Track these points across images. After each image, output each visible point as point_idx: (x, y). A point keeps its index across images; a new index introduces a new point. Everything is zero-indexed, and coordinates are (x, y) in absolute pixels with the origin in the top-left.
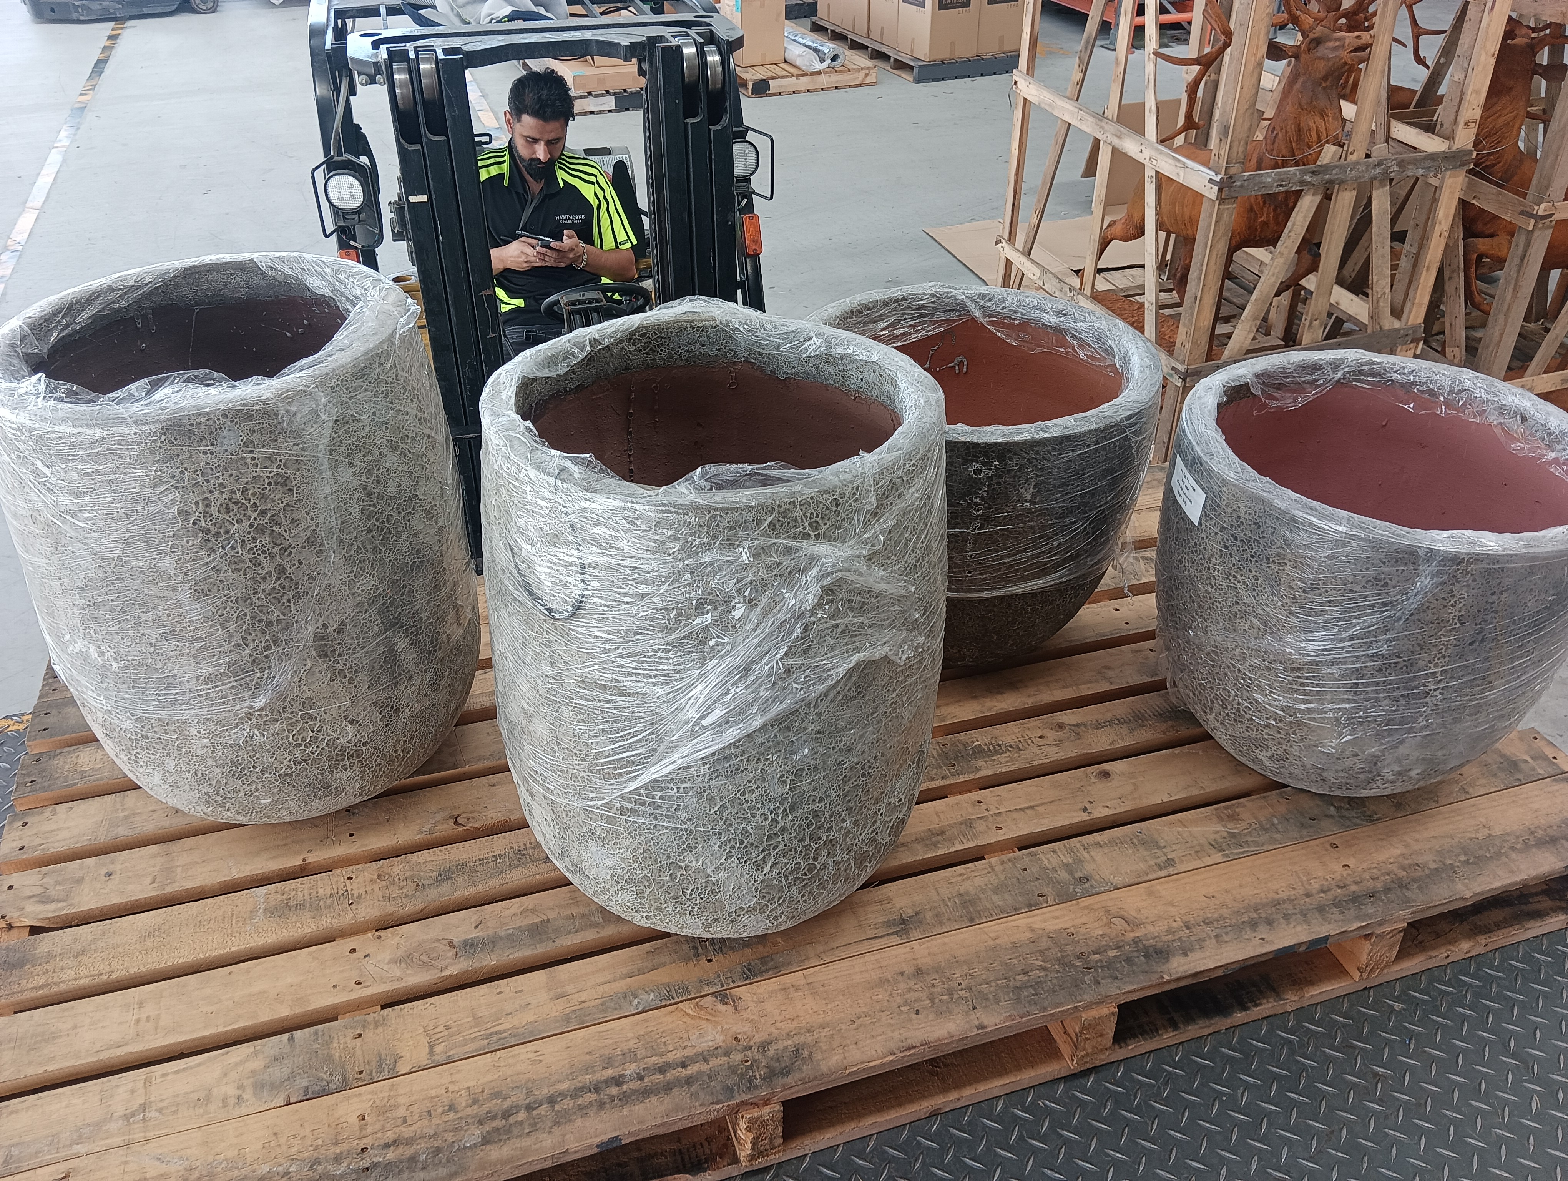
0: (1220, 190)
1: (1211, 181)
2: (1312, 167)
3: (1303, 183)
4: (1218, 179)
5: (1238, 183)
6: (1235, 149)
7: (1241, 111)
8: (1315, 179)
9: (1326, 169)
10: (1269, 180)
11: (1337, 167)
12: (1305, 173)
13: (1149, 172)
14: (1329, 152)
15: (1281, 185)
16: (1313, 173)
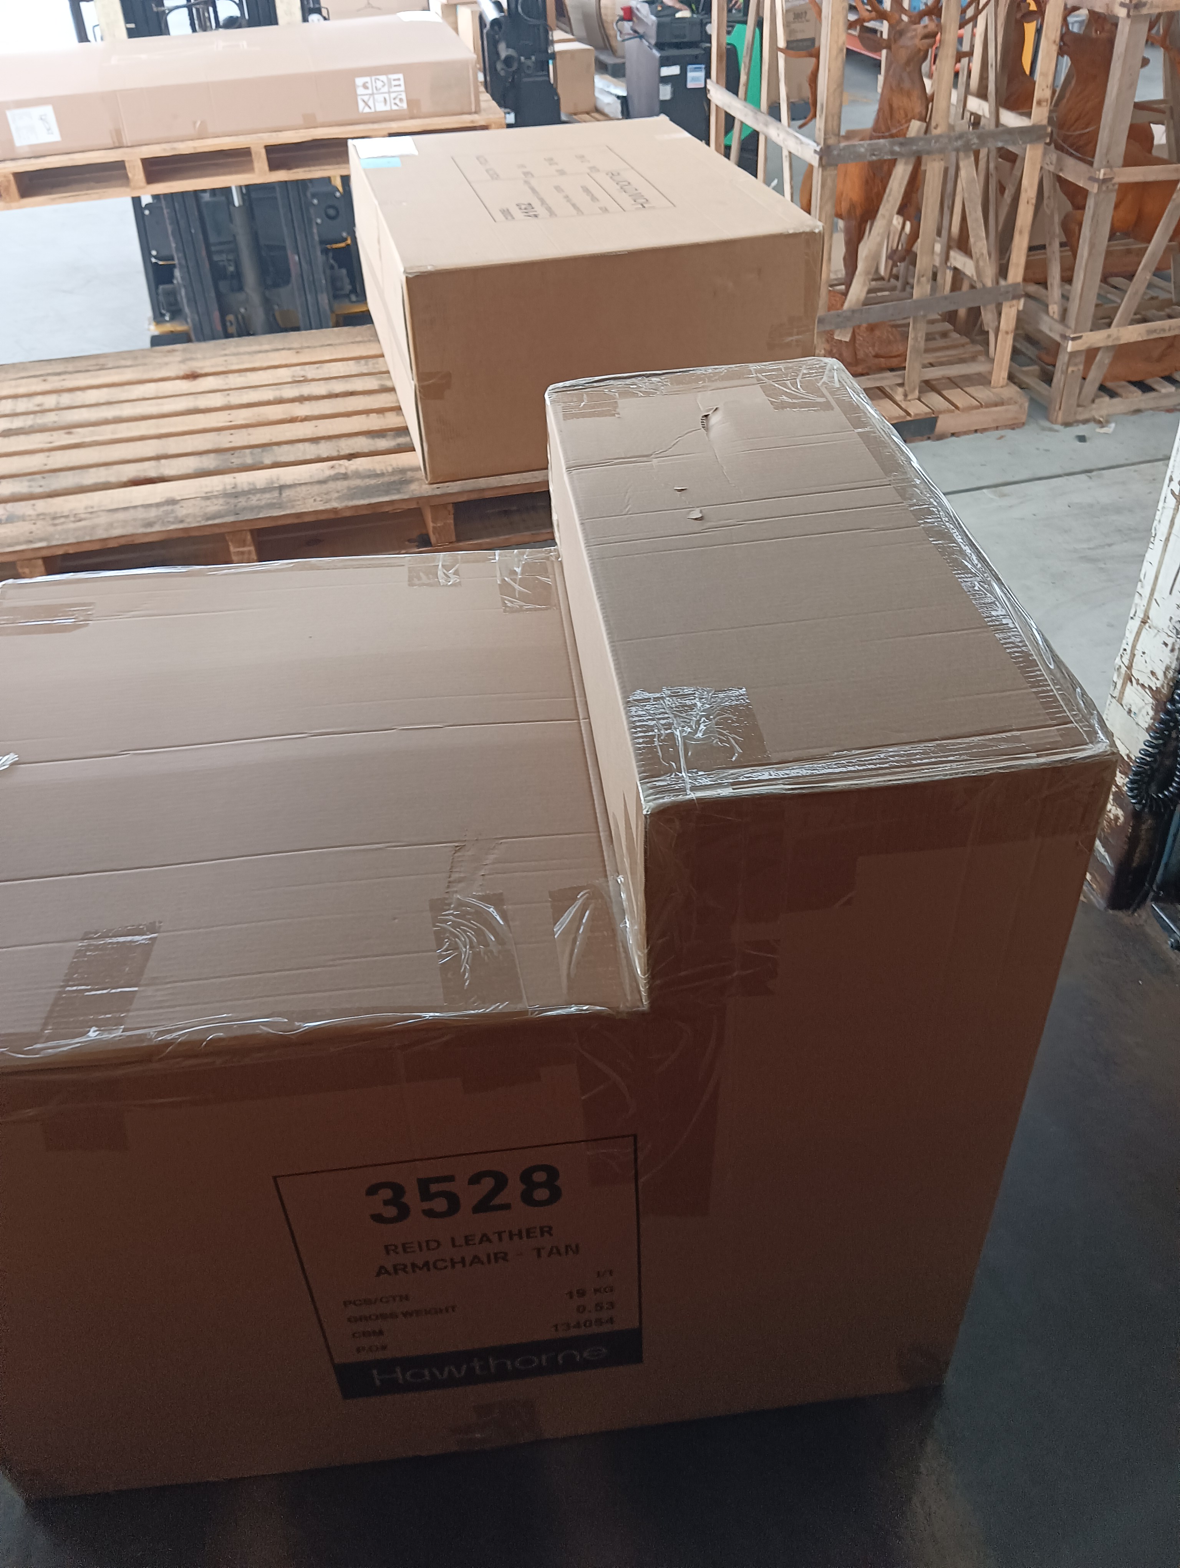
0: (821, 159)
1: (815, 151)
2: (901, 139)
3: (892, 152)
4: (818, 149)
5: (835, 153)
6: (830, 123)
7: (831, 90)
8: (904, 150)
9: (913, 141)
10: (862, 150)
11: (921, 139)
12: (893, 144)
13: (785, 153)
14: (915, 127)
15: (874, 155)
16: (901, 144)
